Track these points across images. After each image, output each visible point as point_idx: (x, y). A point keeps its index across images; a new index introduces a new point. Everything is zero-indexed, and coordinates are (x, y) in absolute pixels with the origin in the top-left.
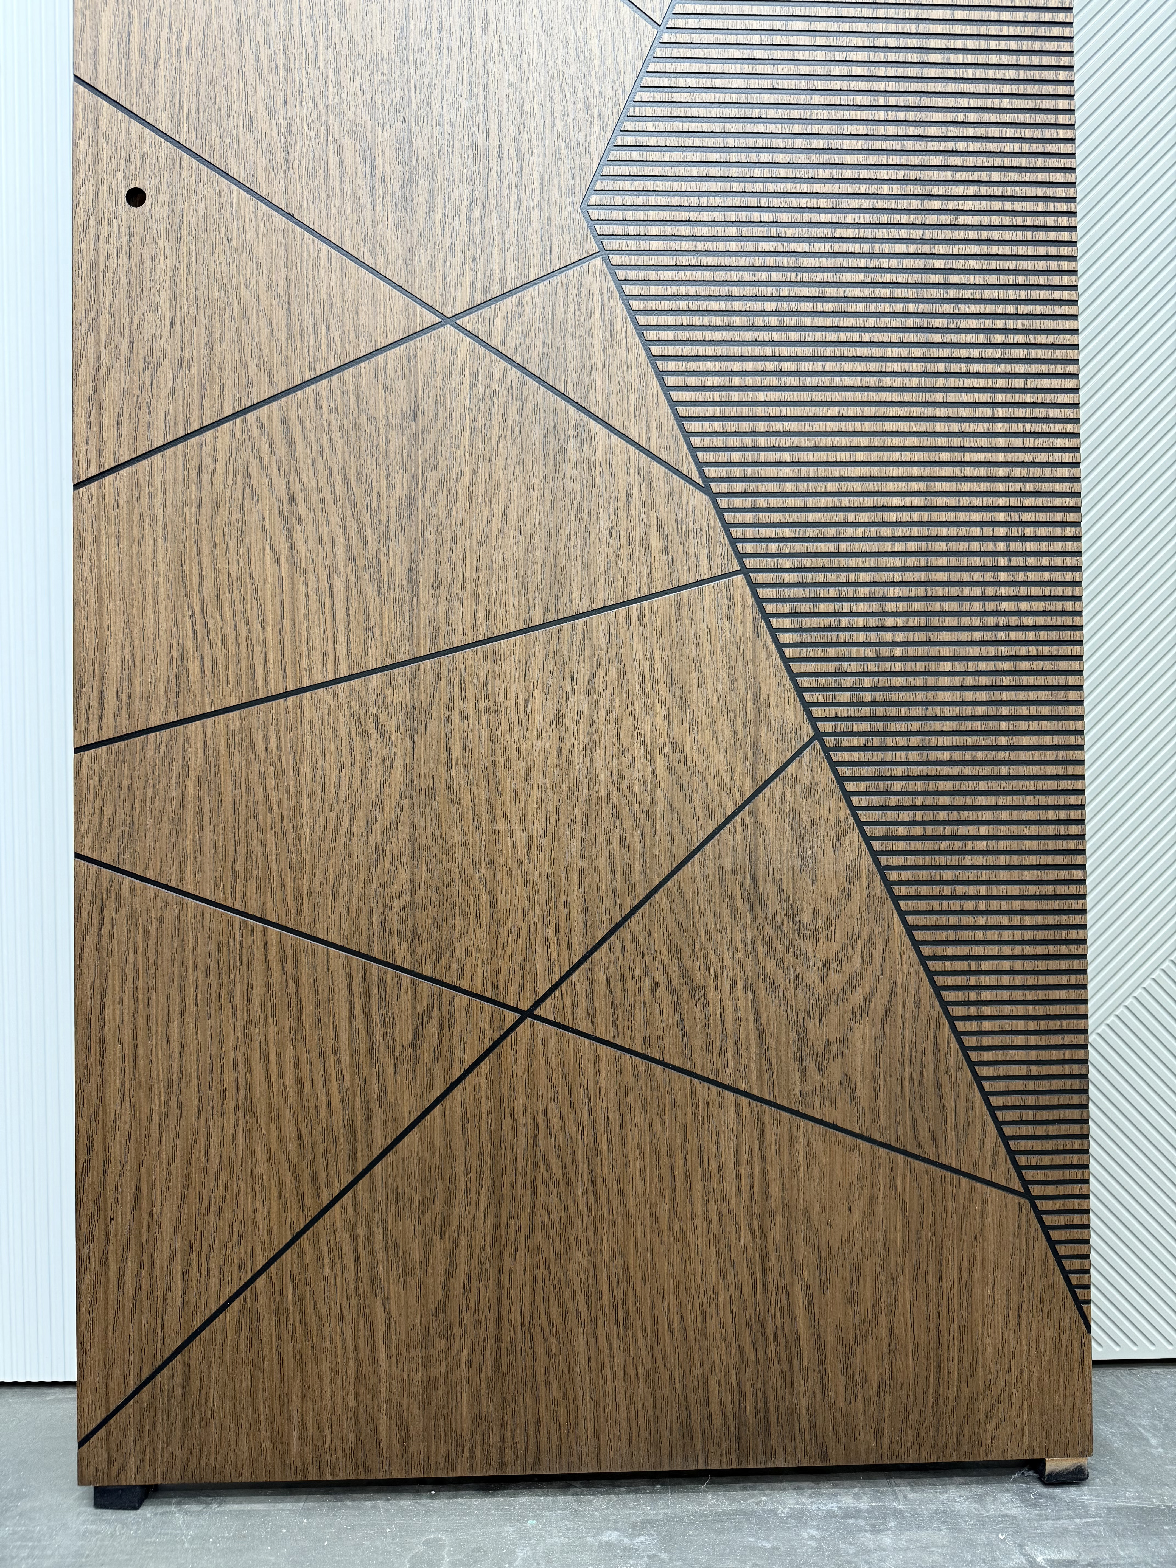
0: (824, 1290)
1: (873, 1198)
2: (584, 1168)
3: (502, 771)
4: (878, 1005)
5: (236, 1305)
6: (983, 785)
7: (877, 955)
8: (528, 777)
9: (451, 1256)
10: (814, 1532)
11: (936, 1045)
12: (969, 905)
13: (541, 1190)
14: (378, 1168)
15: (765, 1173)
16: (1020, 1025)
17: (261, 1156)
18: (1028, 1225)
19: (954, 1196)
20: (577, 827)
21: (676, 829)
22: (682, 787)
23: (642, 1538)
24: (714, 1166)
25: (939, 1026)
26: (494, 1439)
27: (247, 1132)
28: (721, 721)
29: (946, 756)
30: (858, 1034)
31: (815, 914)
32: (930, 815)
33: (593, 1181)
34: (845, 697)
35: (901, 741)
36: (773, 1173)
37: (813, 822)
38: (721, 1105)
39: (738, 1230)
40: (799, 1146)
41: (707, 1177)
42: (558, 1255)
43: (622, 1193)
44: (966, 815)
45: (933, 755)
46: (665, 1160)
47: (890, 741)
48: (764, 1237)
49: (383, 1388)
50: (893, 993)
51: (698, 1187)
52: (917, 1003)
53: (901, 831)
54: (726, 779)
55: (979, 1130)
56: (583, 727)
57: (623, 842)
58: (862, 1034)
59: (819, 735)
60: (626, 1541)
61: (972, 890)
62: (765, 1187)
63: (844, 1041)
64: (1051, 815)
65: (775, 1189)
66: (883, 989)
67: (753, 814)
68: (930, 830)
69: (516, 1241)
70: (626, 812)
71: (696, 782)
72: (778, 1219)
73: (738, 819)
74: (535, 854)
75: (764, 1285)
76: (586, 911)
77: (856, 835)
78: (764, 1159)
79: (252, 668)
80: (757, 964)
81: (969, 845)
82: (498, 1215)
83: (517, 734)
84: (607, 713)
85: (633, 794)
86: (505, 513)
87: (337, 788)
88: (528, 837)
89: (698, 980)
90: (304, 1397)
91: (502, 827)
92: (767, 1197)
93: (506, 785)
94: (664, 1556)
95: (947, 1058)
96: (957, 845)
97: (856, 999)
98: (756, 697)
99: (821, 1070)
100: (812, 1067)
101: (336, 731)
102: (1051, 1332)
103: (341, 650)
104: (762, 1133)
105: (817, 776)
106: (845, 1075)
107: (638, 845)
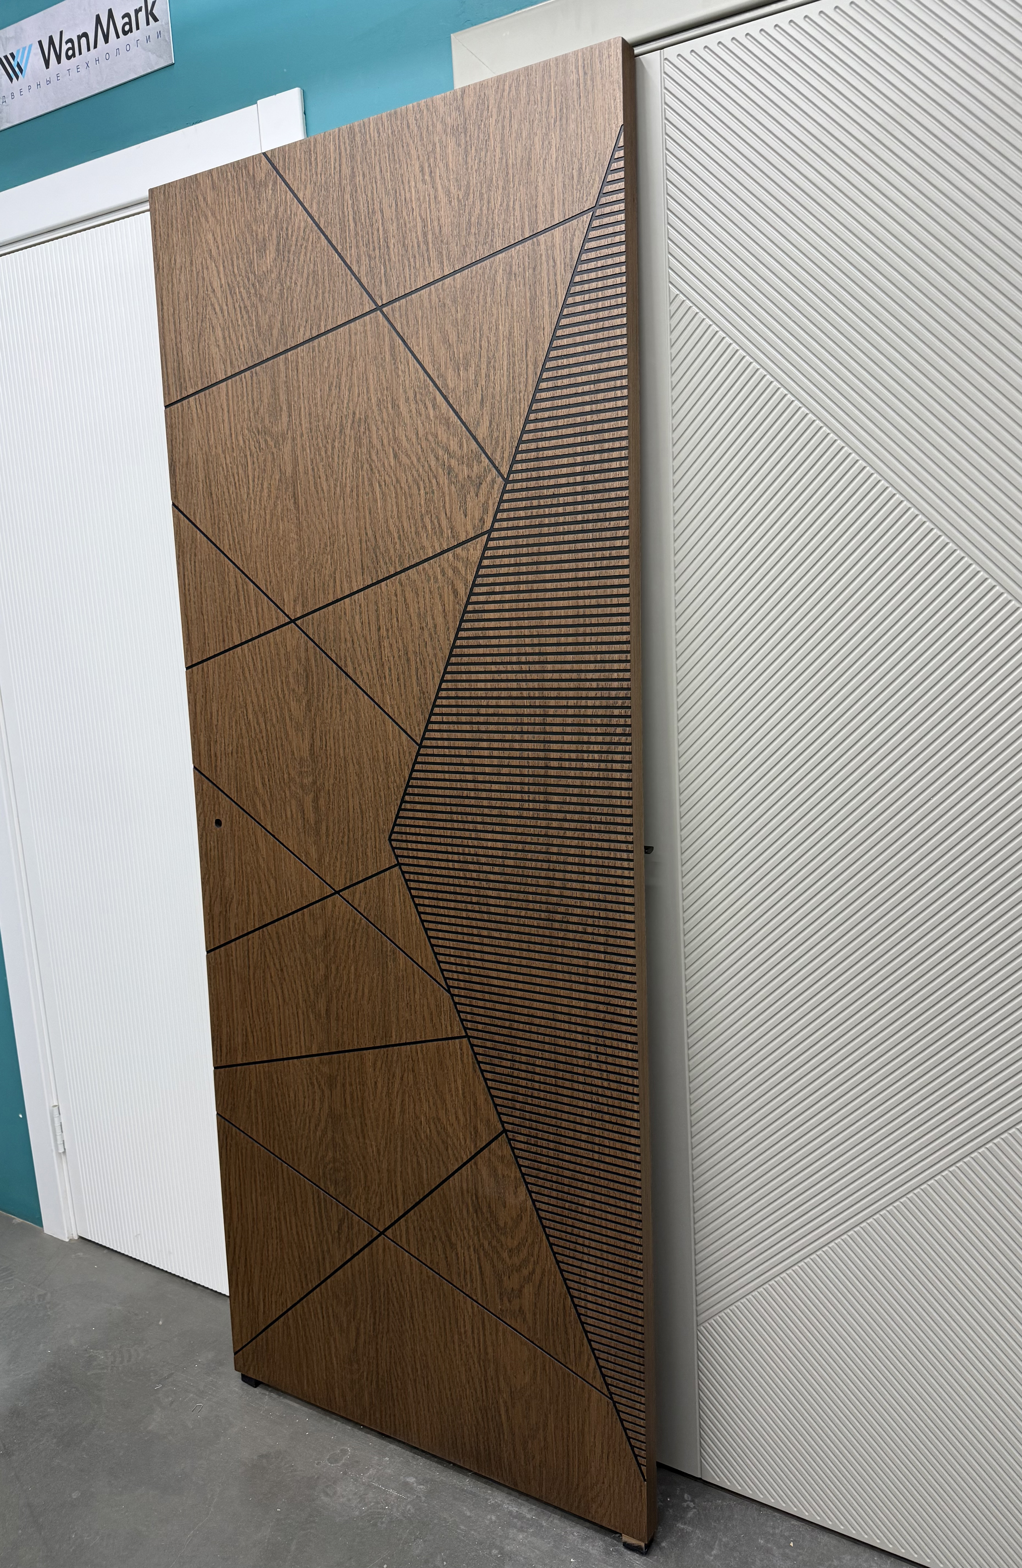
0: (514, 1407)
1: (535, 1372)
2: (408, 1310)
3: (367, 1115)
4: (537, 1277)
5: (282, 1319)
6: (586, 1178)
7: (536, 1253)
8: (377, 1120)
9: (358, 1329)
11: (564, 1307)
12: (580, 1240)
13: (391, 1314)
14: (329, 1281)
15: (485, 1341)
16: (607, 1311)
17: (286, 1260)
18: (612, 1416)
19: (574, 1386)
20: (399, 1149)
21: (441, 1163)
22: (443, 1142)
24: (463, 1331)
25: (565, 1298)
26: (378, 1415)
27: (281, 1249)
28: (460, 1112)
29: (567, 1157)
30: (526, 1290)
31: (505, 1223)
32: (560, 1187)
33: (412, 1317)
34: (517, 1113)
35: (545, 1143)
36: (489, 1343)
37: (503, 1176)
38: (465, 1303)
39: (474, 1363)
40: (500, 1334)
41: (460, 1334)
42: (400, 1346)
43: (423, 1327)
44: (578, 1192)
45: (561, 1155)
46: (441, 1320)
47: (540, 1142)
48: (486, 1371)
49: (336, 1375)
50: (543, 1274)
51: (456, 1337)
52: (555, 1283)
53: (546, 1192)
54: (463, 1142)
55: (586, 1357)
56: (399, 1101)
57: (418, 1163)
58: (528, 1290)
59: (505, 1131)
61: (582, 1233)
62: (486, 1348)
63: (520, 1291)
64: (622, 1204)
65: (490, 1350)
66: (538, 1271)
67: (476, 1164)
68: (560, 1195)
69: (382, 1333)
70: (419, 1149)
71: (450, 1142)
72: (492, 1365)
73: (469, 1165)
74: (381, 1158)
75: (487, 1393)
76: (404, 1192)
77: (523, 1188)
78: (484, 1335)
79: (271, 1045)
80: (479, 1240)
81: (580, 1208)
82: (375, 1318)
83: (372, 1098)
84: (409, 1096)
85: (422, 1140)
86: (363, 989)
87: (304, 1106)
88: (378, 1150)
89: (453, 1239)
90: (307, 1367)
91: (367, 1141)
92: (487, 1354)
93: (368, 1122)
95: (570, 1315)
96: (574, 1207)
97: (525, 1272)
98: (475, 1104)
99: (510, 1301)
100: (505, 1299)
101: (302, 1080)
102: (624, 1472)
103: (303, 1043)
104: (483, 1323)
105: (505, 1152)
106: (521, 1308)
107: (424, 1166)
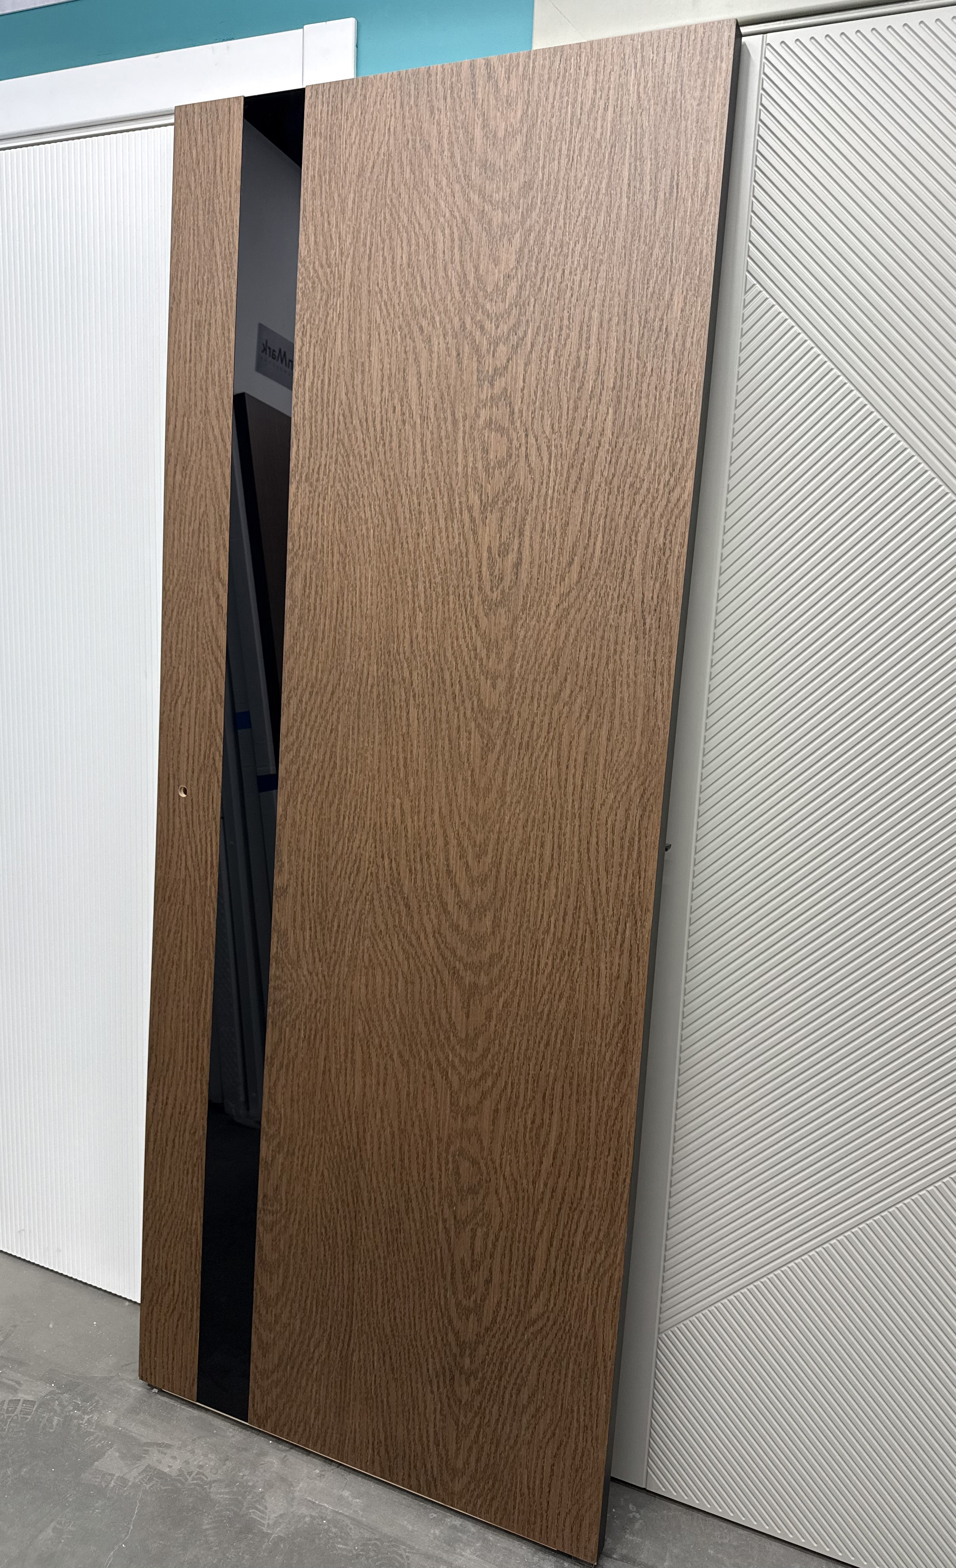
10: (437, 1532)
23: (358, 1500)
60: (350, 1499)
94: (361, 1513)
